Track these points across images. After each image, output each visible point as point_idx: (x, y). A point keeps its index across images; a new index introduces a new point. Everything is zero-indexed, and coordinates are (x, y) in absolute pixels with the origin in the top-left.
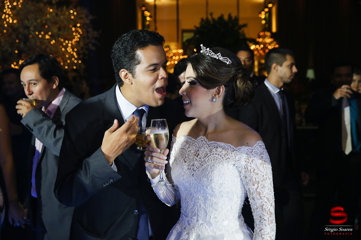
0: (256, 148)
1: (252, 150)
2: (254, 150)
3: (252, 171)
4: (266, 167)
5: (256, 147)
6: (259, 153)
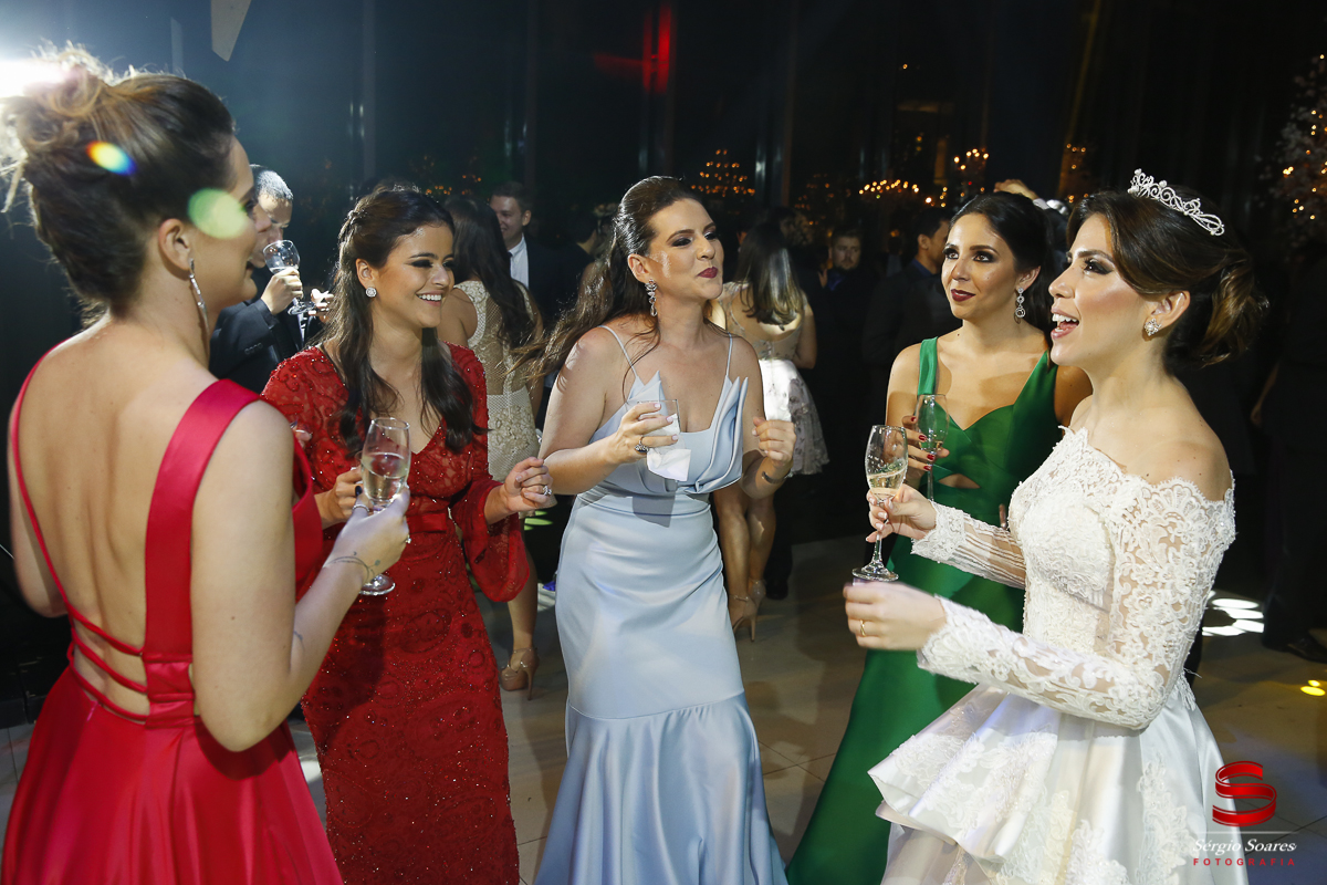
0: (1162, 493)
1: (1152, 494)
2: (1155, 497)
3: (1131, 548)
4: (1174, 556)
5: (1163, 490)
6: (1166, 512)
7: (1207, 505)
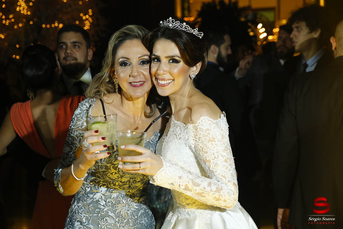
2: (198, 127)
3: (201, 149)
5: (199, 123)
6: (204, 130)
7: (215, 121)
